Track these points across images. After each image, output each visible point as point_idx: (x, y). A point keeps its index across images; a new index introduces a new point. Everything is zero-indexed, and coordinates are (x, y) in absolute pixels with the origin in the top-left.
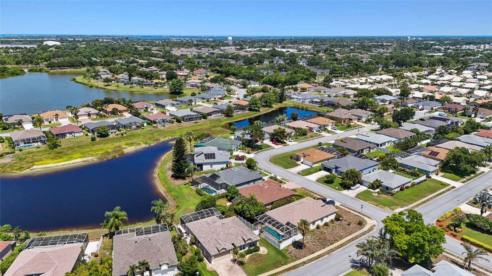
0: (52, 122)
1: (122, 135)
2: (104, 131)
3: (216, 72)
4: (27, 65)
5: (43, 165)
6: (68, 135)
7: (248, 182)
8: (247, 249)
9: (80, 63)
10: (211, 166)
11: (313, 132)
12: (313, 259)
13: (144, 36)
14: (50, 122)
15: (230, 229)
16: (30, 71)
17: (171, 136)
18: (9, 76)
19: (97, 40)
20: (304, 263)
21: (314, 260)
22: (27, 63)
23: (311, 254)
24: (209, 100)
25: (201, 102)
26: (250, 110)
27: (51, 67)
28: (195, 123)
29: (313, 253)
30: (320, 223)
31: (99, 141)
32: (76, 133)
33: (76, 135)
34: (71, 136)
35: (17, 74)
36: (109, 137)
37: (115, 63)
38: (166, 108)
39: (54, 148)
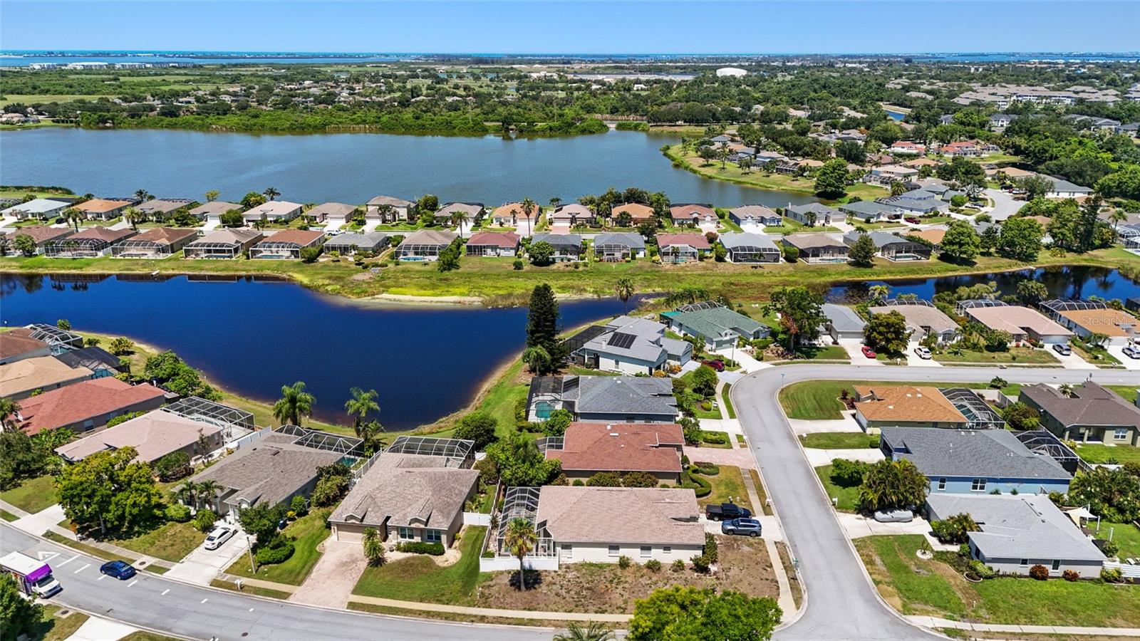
0: (506, 225)
1: (577, 267)
2: (541, 254)
3: (1011, 151)
4: (628, 116)
5: (397, 294)
6: (489, 251)
7: (630, 417)
8: (417, 539)
9: (710, 114)
10: (617, 363)
11: (1042, 347)
12: (510, 621)
13: (970, 55)
14: (501, 224)
15: (411, 487)
16: (621, 127)
17: (663, 287)
18: (577, 134)
19: (831, 65)
20: (483, 619)
21: (509, 624)
22: (628, 113)
23: (525, 609)
24: (872, 220)
25: (844, 223)
26: (945, 258)
27: (654, 121)
28: (752, 267)
29: (529, 610)
30: (637, 557)
31: (527, 272)
32: (503, 249)
33: (503, 253)
34: (493, 253)
35: (591, 133)
36: (554, 267)
37: (784, 118)
38: (742, 226)
39: (445, 269)
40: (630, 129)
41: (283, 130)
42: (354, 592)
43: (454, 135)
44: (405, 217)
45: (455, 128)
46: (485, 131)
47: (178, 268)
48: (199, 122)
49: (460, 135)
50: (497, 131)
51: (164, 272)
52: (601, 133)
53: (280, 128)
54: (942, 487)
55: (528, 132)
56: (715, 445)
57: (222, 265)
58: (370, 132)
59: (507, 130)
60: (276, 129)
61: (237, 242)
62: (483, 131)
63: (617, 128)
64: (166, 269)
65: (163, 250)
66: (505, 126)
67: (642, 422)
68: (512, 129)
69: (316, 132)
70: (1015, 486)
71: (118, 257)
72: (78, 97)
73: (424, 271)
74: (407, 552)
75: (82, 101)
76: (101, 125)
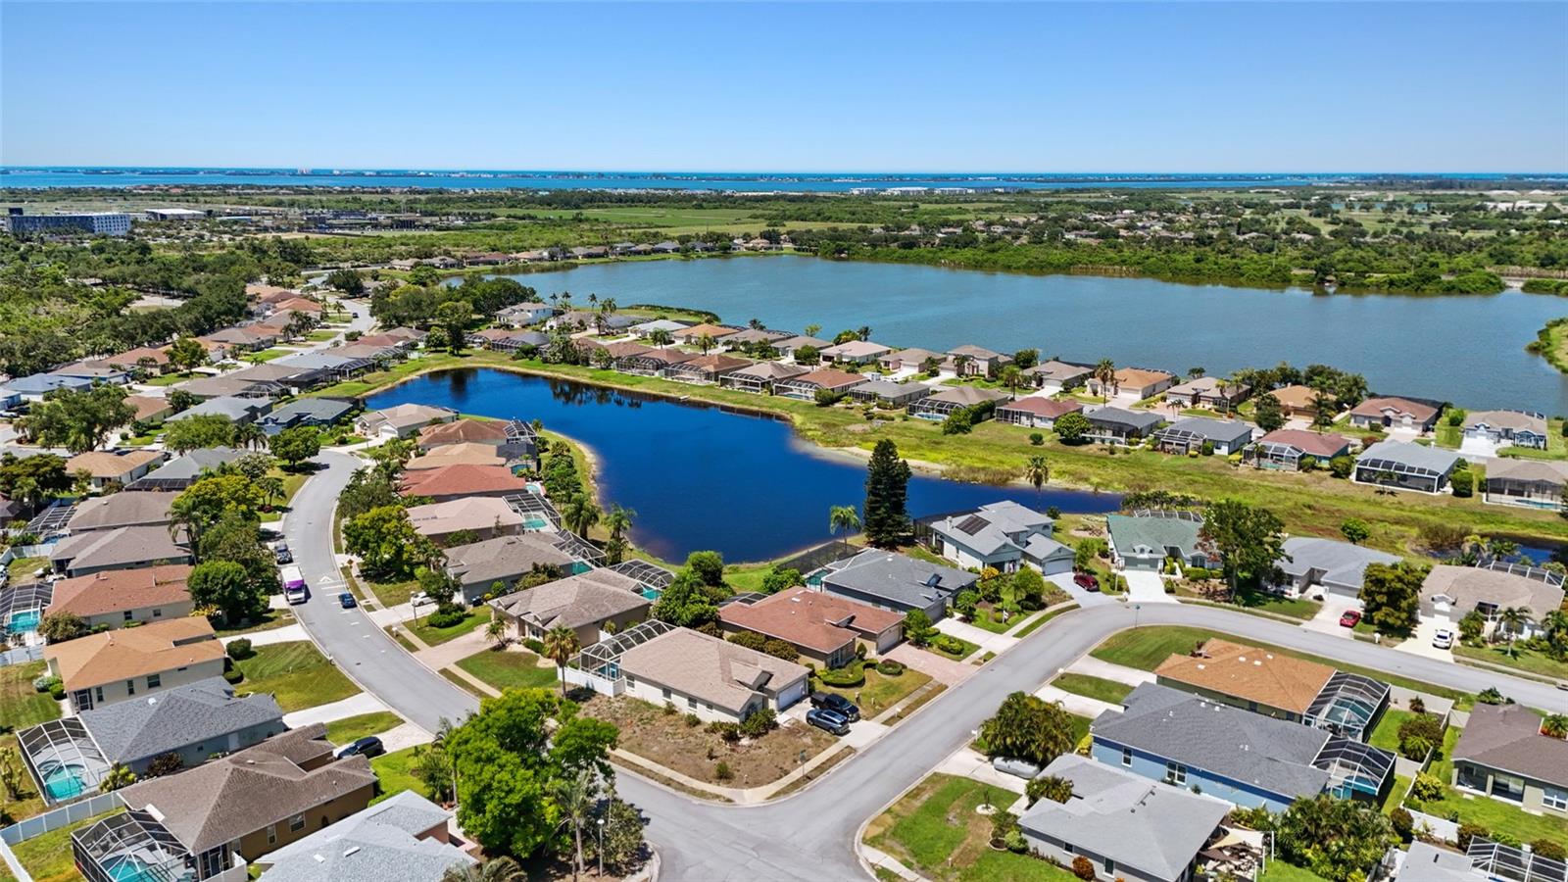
1: (1112, 452)
2: (1069, 428)
6: (1024, 418)
8: (540, 639)
10: (958, 550)
16: (1531, 287)
28: (1377, 492)
32: (1040, 418)
33: (1039, 423)
34: (1028, 423)
39: (951, 432)
40: (1547, 291)
41: (1018, 268)
42: (457, 663)
43: (1241, 285)
44: (985, 372)
45: (1242, 275)
46: (1287, 282)
47: (705, 396)
48: (931, 255)
49: (1249, 286)
50: (1305, 283)
51: (693, 398)
52: (1487, 295)
53: (1014, 265)
54: (1127, 761)
55: (1355, 286)
56: (946, 654)
57: (742, 398)
58: (1127, 275)
59: (1322, 281)
60: (1009, 267)
61: (771, 376)
62: (1284, 281)
63: (1523, 289)
64: (695, 395)
65: (708, 376)
66: (1320, 275)
67: (889, 609)
68: (1329, 281)
69: (1057, 273)
70: (1202, 782)
71: (669, 379)
72: (831, 225)
73: (933, 433)
74: (528, 647)
75: (835, 230)
76: (836, 255)
